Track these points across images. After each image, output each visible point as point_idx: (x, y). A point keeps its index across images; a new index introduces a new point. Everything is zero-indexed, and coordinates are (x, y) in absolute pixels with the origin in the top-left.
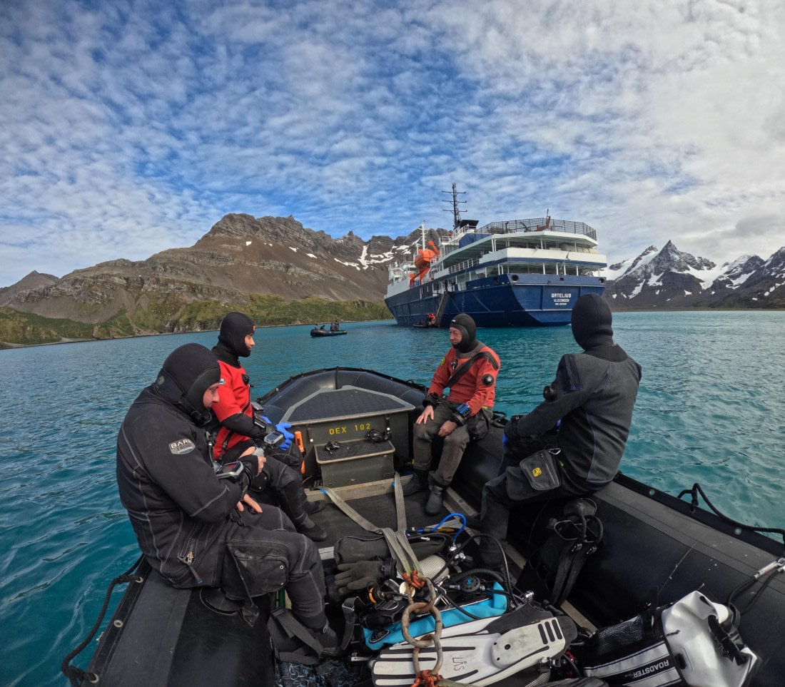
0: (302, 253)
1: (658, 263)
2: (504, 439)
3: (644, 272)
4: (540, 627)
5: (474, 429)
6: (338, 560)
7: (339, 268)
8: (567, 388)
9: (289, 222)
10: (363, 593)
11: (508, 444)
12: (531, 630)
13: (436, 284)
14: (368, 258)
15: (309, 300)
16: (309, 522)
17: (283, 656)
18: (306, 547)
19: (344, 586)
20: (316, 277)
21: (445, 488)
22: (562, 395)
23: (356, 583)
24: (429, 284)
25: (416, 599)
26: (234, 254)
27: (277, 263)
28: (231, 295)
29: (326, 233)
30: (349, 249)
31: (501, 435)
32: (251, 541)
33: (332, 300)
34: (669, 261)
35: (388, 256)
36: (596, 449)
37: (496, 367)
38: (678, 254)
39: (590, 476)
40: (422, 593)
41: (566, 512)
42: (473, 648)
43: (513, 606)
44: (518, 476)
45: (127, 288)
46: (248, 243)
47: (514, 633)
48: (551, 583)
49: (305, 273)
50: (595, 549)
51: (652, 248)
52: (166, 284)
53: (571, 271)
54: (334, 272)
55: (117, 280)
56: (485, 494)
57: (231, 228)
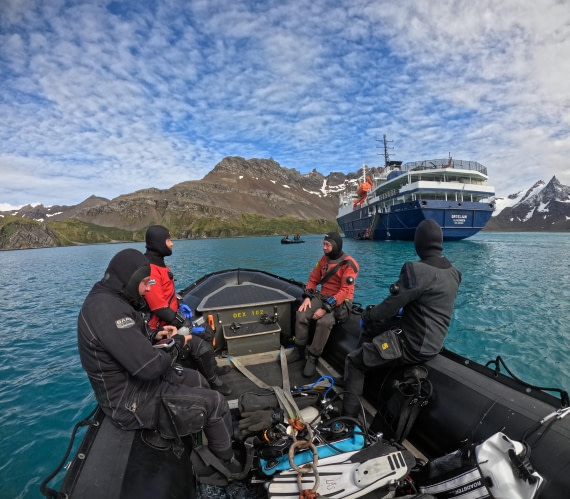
0: (280, 184)
1: (545, 194)
2: (361, 322)
3: (535, 201)
4: (389, 458)
5: (339, 315)
6: (241, 409)
7: (306, 195)
8: (407, 286)
9: (270, 162)
10: (260, 434)
11: (364, 326)
12: (383, 460)
13: (370, 207)
14: (327, 188)
15: (284, 218)
16: (219, 382)
17: (202, 479)
18: (219, 400)
19: (246, 428)
20: (290, 202)
21: (317, 357)
22: (403, 290)
23: (254, 426)
24: (366, 208)
25: (299, 438)
26: (231, 185)
27: (261, 191)
28: (228, 213)
29: (297, 170)
30: (314, 182)
31: (359, 320)
32: (179, 396)
33: (301, 218)
34: (554, 192)
35: (342, 187)
36: (427, 331)
37: (356, 271)
38: (560, 186)
39: (423, 350)
40: (303, 434)
41: (406, 376)
42: (341, 474)
43: (368, 443)
44: (372, 349)
45: (156, 207)
46: (241, 177)
47: (370, 463)
48: (395, 426)
49: (281, 199)
50: (426, 402)
51: (540, 182)
52: (183, 205)
53: (467, 199)
54: (301, 198)
55: (149, 202)
56: (347, 362)
57: (229, 167)
